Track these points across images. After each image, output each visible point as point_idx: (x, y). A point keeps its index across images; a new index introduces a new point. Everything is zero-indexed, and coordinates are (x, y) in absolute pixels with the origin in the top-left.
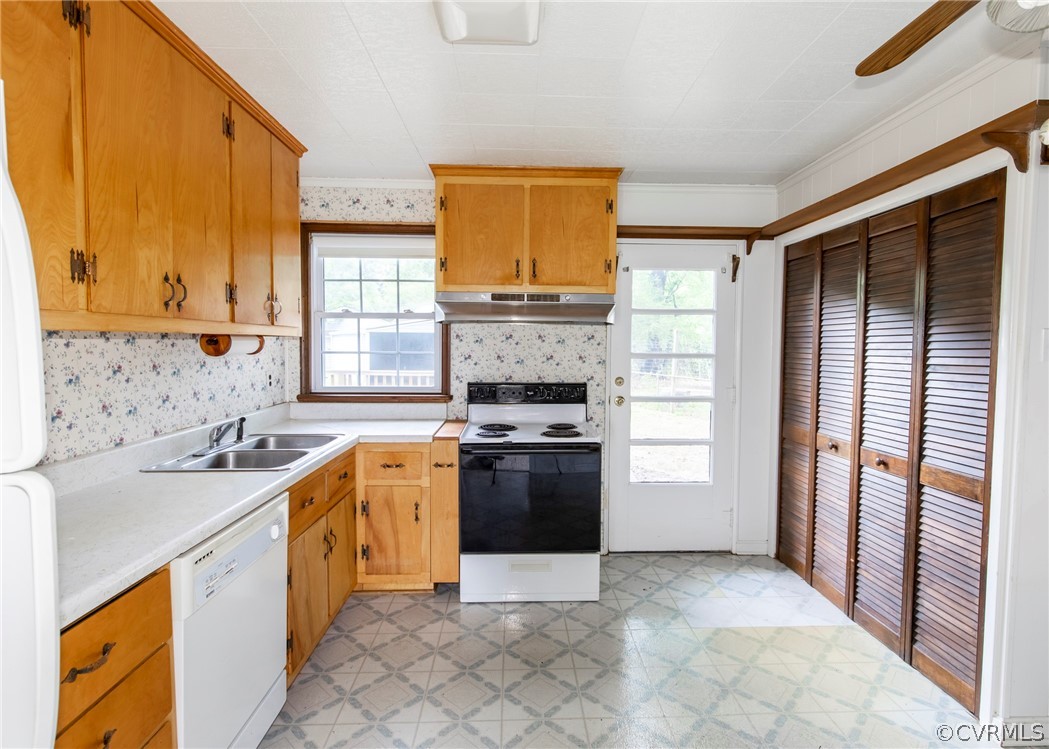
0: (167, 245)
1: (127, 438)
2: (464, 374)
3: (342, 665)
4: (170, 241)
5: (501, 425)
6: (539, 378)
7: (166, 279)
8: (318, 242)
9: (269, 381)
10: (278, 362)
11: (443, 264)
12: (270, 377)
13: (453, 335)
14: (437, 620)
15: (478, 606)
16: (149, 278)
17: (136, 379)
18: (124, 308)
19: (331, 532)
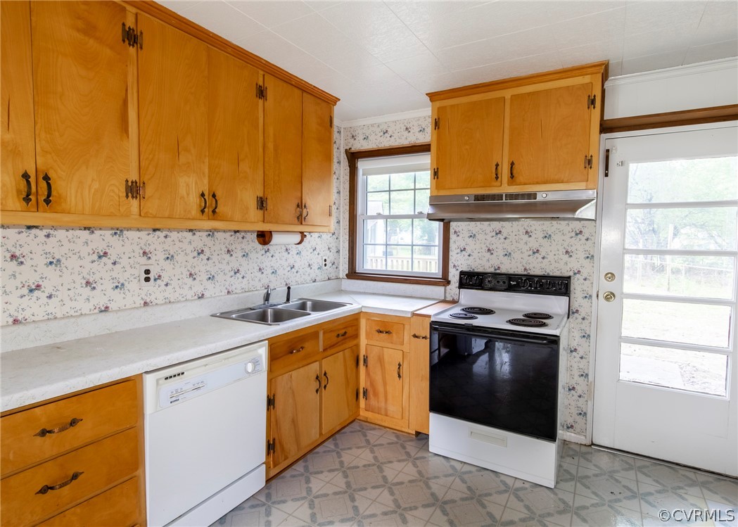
0: (204, 173)
1: (207, 294)
2: (460, 263)
3: (322, 472)
4: (206, 171)
5: (480, 309)
6: (525, 269)
7: (203, 195)
8: (362, 165)
9: (324, 263)
10: (334, 250)
11: (436, 174)
12: (325, 260)
13: (452, 231)
14: (403, 460)
15: (441, 458)
16: (188, 195)
17: (215, 258)
18: (167, 214)
19: (325, 374)
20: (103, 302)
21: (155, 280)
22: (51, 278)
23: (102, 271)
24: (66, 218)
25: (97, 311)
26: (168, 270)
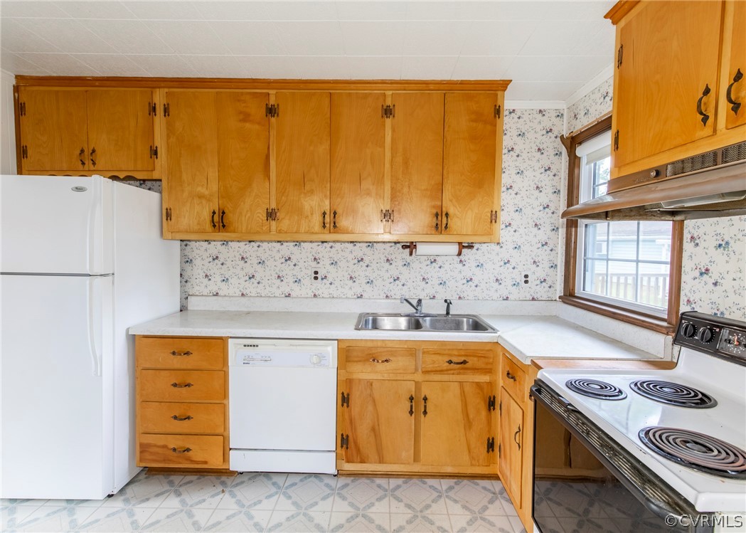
0: (325, 196)
1: (365, 295)
2: (698, 297)
4: (328, 194)
7: (324, 214)
9: (524, 279)
10: (544, 265)
11: (616, 142)
12: (526, 276)
13: (687, 236)
17: (374, 266)
18: (295, 230)
19: (425, 399)
20: (287, 291)
21: (322, 279)
22: (260, 272)
23: (287, 270)
24: (233, 235)
25: (283, 295)
26: (332, 273)
